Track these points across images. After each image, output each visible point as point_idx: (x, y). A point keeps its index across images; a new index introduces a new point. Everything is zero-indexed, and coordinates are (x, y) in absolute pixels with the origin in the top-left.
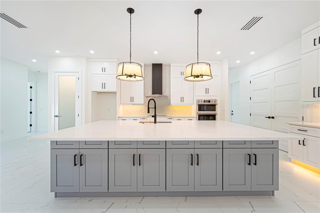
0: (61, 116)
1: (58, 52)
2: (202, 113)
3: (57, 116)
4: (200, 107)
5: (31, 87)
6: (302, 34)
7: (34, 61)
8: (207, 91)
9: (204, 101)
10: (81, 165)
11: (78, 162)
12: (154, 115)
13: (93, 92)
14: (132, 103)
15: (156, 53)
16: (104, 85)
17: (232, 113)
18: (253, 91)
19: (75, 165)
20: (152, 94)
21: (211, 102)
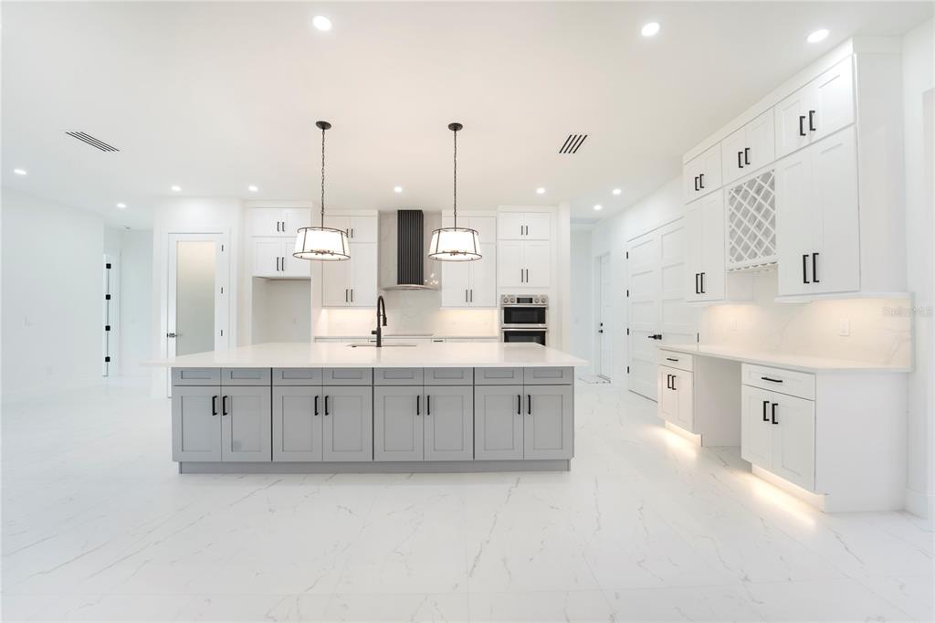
0: (181, 335)
1: (176, 189)
2: (513, 327)
3: (172, 335)
4: (510, 315)
5: (109, 266)
6: (684, 162)
7: (121, 205)
8: (525, 276)
9: (519, 300)
10: (225, 414)
11: (219, 408)
12: (375, 329)
13: (255, 278)
14: (350, 303)
15: (398, 190)
16: (281, 263)
17: (602, 328)
18: (633, 276)
19: (214, 414)
20: (399, 283)
21: (534, 303)
